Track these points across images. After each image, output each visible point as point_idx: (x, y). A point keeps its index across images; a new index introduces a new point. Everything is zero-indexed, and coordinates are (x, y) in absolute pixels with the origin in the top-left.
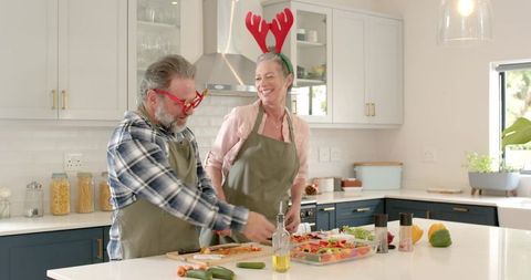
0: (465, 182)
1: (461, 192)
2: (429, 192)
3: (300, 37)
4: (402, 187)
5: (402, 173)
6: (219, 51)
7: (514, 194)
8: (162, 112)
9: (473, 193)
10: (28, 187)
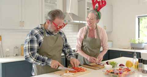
0: (129, 46)
1: (128, 48)
2: (120, 48)
3: (88, 9)
4: (112, 47)
5: (112, 43)
6: (67, 12)
7: (143, 49)
8: (50, 27)
9: (132, 49)
10: (14, 48)
